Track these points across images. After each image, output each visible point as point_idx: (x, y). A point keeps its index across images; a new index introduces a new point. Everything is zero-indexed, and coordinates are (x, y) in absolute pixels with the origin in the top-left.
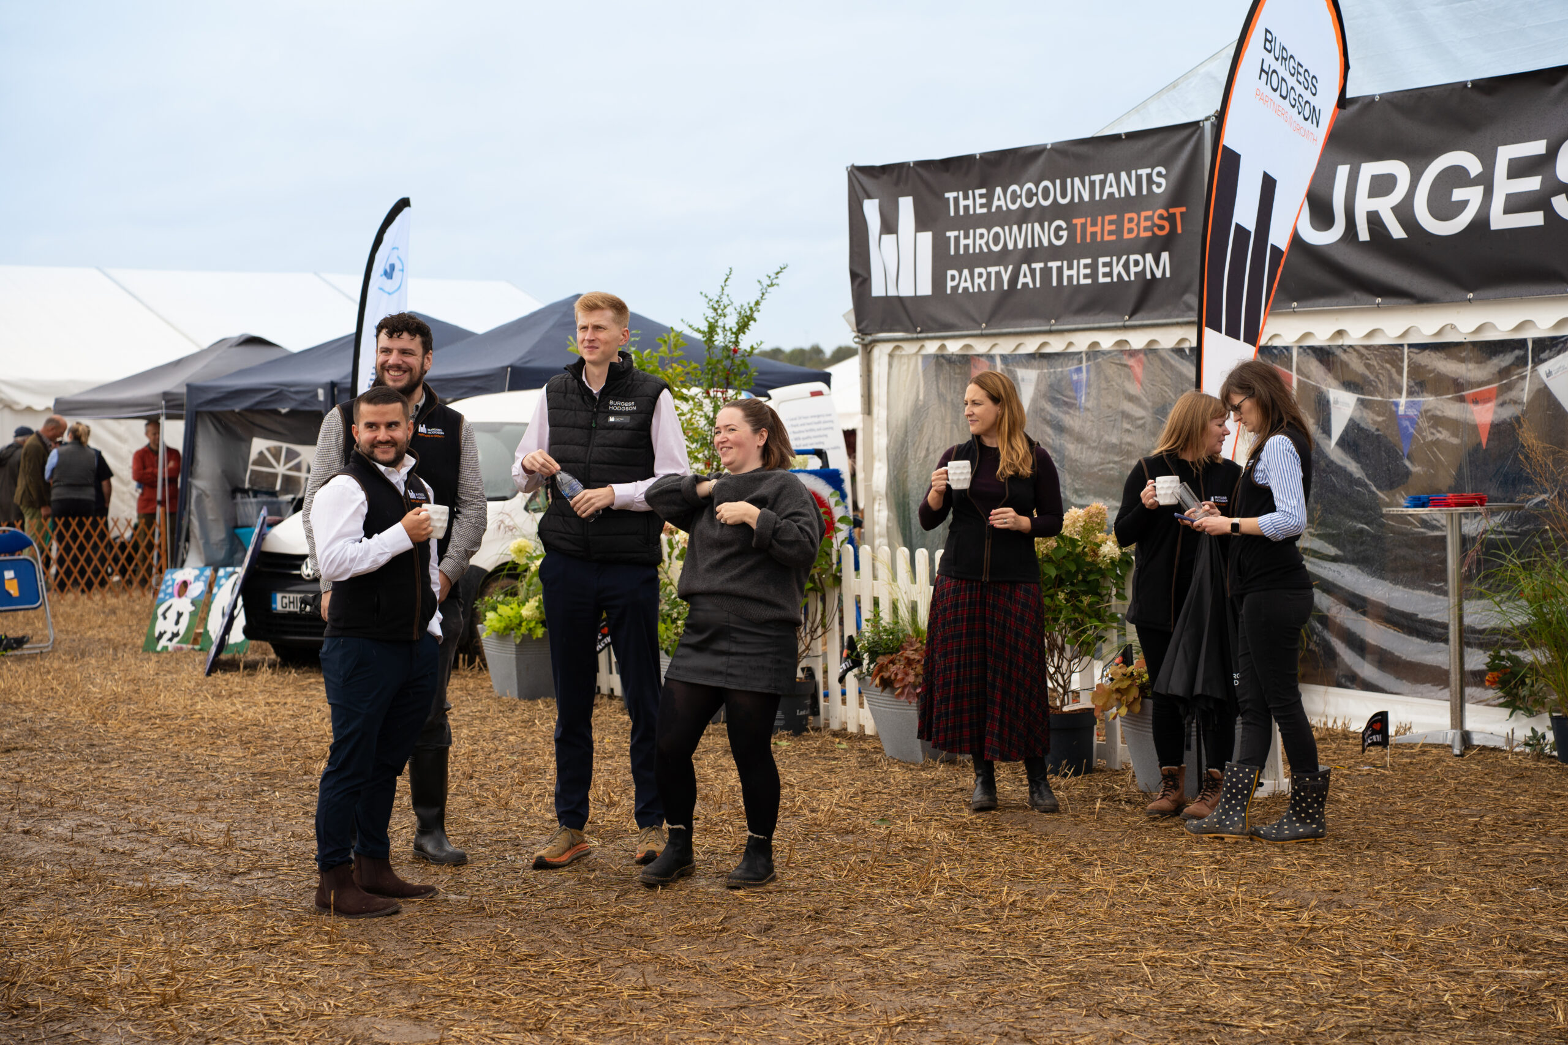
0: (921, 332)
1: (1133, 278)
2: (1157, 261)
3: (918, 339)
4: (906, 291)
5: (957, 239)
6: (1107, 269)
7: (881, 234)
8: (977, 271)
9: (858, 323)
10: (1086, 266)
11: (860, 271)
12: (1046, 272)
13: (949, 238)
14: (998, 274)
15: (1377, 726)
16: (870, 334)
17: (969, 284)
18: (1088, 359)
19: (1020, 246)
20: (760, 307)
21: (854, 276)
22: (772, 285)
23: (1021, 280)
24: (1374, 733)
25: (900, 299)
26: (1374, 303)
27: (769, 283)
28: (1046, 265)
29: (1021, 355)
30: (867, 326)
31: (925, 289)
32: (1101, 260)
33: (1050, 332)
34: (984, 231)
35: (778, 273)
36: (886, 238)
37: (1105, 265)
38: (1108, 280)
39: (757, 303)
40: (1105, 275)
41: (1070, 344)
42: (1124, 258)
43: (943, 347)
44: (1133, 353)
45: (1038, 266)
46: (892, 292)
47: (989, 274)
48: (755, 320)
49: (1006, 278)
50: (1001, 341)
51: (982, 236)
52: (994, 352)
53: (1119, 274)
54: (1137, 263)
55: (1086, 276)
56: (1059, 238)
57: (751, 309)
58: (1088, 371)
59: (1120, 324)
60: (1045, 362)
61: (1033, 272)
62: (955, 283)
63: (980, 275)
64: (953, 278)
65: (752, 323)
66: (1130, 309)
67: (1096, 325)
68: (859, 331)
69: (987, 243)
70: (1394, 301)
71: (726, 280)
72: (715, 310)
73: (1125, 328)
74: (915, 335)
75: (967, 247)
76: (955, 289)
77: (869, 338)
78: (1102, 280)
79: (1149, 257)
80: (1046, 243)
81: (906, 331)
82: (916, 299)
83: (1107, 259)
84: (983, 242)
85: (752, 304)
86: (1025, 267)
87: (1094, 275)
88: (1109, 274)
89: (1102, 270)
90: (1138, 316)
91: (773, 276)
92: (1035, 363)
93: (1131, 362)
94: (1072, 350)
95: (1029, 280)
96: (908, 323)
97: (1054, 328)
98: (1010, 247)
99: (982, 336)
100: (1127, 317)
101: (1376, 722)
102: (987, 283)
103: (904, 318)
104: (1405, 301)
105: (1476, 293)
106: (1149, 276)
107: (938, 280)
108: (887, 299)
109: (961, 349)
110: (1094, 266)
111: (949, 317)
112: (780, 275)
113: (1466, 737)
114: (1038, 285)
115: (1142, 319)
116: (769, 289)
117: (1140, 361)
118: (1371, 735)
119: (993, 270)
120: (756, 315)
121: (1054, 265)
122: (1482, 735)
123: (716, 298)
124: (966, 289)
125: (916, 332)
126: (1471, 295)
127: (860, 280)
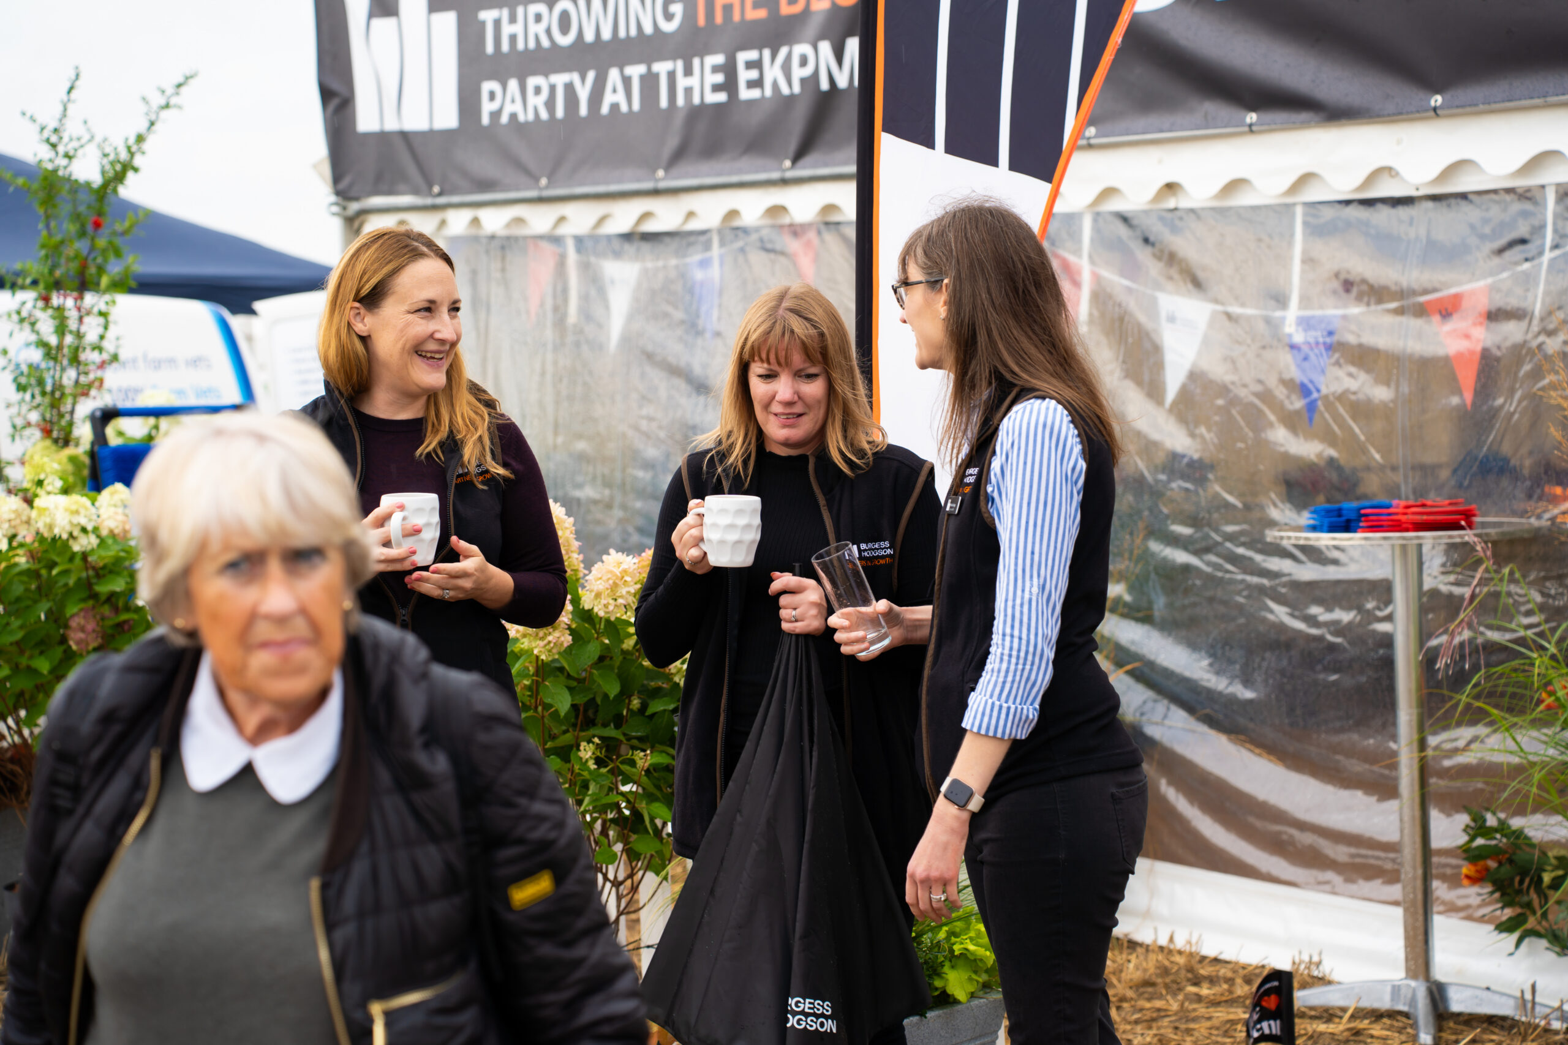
0: (440, 194)
1: (797, 89)
2: (839, 54)
3: (434, 208)
4: (415, 121)
5: (497, 23)
6: (754, 74)
7: (371, 15)
8: (532, 81)
9: (336, 179)
10: (716, 69)
11: (335, 85)
12: (650, 81)
13: (483, 24)
14: (569, 88)
15: (1271, 1003)
16: (356, 199)
17: (518, 108)
18: (722, 243)
19: (606, 35)
20: (146, 146)
21: (326, 94)
22: (167, 106)
23: (609, 99)
24: (1265, 1015)
25: (404, 135)
26: (1242, 123)
27: (163, 102)
28: (649, 68)
29: (609, 238)
30: (351, 185)
31: (448, 118)
32: (743, 57)
33: (656, 192)
34: (541, 8)
35: (179, 86)
36: (379, 23)
37: (749, 65)
38: (755, 94)
39: (140, 139)
40: (751, 84)
41: (691, 215)
42: (783, 51)
43: (476, 221)
44: (796, 230)
45: (636, 71)
46: (391, 125)
47: (553, 88)
48: (136, 170)
49: (583, 93)
50: (569, 209)
51: (538, 18)
52: (564, 230)
53: (775, 85)
54: (804, 62)
55: (716, 88)
56: (669, 17)
57: (129, 148)
58: (722, 264)
59: (775, 175)
60: (646, 247)
61: (627, 81)
62: (495, 106)
63: (538, 90)
64: (492, 96)
65: (130, 175)
66: (793, 146)
67: (734, 179)
68: (338, 193)
69: (548, 31)
70: (1280, 116)
71: (71, 89)
72: (54, 146)
73: (784, 182)
74: (429, 201)
75: (513, 38)
76: (496, 115)
77: (354, 207)
78: (746, 94)
79: (825, 47)
80: (648, 29)
81: (416, 192)
82: (431, 135)
83: (753, 55)
84: (540, 29)
85: (132, 141)
86: (614, 74)
87: (730, 85)
88: (757, 83)
89: (745, 75)
90: (807, 160)
91: (170, 91)
92: (630, 248)
93: (793, 245)
94: (693, 225)
95: (620, 98)
96: (418, 179)
97: (662, 185)
98: (589, 37)
99: (541, 200)
100: (788, 163)
101: (1268, 993)
102: (550, 104)
103: (412, 169)
104: (1304, 116)
105: (1448, 95)
106: (825, 85)
107: (468, 102)
108: (383, 138)
109: (508, 225)
110: (729, 70)
111: (484, 165)
112: (183, 89)
113: (1437, 993)
114: (636, 106)
115: (815, 166)
116: (164, 114)
117: (808, 244)
118: (1259, 1021)
119: (560, 79)
120: (138, 161)
121: (662, 68)
122: (1469, 993)
123: (53, 124)
124: (513, 116)
125: (430, 194)
126: (1437, 100)
127: (334, 103)
